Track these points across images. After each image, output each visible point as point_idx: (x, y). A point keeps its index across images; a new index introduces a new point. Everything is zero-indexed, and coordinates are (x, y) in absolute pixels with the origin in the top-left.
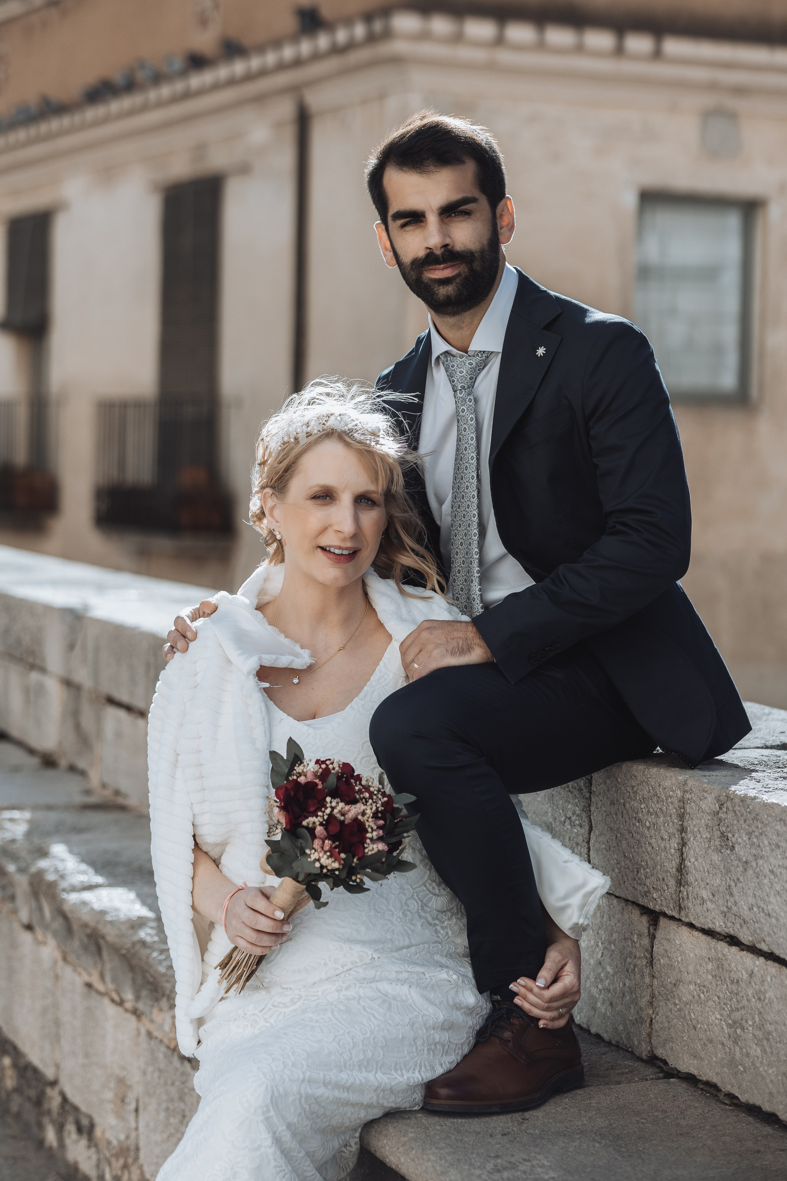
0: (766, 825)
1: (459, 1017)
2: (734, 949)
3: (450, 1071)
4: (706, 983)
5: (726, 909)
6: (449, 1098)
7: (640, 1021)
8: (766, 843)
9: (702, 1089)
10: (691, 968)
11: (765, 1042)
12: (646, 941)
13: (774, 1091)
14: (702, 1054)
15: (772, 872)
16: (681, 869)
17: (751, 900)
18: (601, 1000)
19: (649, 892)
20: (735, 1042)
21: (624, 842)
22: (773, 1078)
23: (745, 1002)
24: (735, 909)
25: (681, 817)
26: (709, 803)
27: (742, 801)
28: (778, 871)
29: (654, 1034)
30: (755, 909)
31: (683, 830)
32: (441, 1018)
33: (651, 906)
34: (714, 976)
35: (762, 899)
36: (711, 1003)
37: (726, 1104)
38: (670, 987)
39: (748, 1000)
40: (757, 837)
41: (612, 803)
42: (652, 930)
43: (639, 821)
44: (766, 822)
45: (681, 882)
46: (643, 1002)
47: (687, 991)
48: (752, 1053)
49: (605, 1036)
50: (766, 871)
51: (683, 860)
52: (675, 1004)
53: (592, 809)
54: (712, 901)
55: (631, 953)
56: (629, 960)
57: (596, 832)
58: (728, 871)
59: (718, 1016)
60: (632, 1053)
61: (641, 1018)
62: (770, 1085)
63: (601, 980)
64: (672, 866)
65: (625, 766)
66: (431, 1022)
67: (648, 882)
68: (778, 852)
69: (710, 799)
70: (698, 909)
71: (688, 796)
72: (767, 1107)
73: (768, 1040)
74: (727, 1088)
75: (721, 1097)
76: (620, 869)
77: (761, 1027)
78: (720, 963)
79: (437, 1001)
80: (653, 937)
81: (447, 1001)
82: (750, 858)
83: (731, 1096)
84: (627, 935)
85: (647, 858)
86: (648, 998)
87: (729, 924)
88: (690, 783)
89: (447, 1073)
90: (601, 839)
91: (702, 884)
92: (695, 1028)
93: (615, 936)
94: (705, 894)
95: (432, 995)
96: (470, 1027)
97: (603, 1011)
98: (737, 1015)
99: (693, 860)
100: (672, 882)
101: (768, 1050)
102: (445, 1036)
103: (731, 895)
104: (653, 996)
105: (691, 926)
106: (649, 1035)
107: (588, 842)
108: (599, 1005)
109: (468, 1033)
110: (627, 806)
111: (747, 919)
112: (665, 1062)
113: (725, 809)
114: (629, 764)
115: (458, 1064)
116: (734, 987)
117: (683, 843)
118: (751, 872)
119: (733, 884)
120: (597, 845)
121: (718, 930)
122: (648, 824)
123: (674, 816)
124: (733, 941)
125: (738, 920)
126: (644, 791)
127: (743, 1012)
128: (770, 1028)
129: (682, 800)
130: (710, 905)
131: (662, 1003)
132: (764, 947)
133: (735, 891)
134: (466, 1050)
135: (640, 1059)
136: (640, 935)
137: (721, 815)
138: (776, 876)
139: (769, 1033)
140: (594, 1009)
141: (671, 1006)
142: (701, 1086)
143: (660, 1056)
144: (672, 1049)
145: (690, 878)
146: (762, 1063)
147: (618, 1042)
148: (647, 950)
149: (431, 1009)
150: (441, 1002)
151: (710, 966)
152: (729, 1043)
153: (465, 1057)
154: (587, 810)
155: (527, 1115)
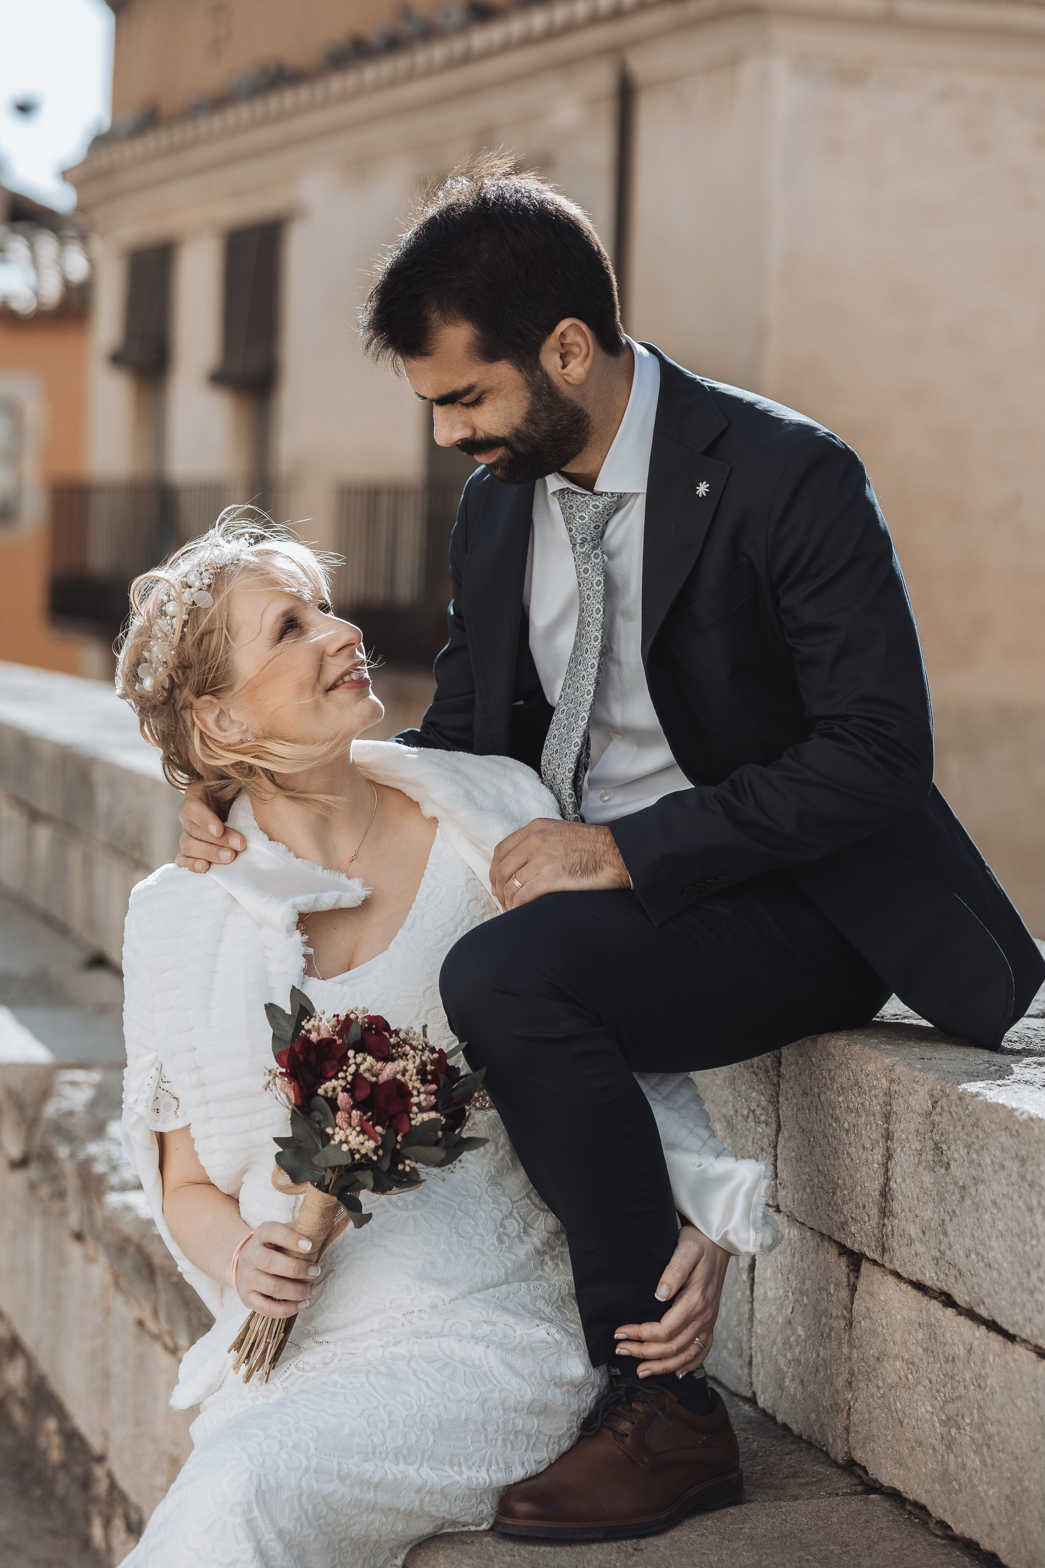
0: (988, 1135)
1: (556, 1397)
2: (950, 1312)
3: (538, 1476)
4: (916, 1360)
5: (938, 1254)
6: (529, 1516)
7: (835, 1409)
8: (988, 1160)
9: (910, 1512)
10: (898, 1336)
11: (985, 1450)
12: (844, 1294)
13: (995, 1521)
14: (909, 1462)
15: (994, 1203)
16: (885, 1193)
17: (968, 1242)
18: (789, 1375)
19: (846, 1223)
20: (949, 1448)
21: (818, 1150)
22: (994, 1502)
23: (961, 1390)
24: (949, 1253)
25: (887, 1117)
26: (920, 1100)
27: (960, 1098)
28: (1002, 1202)
29: (852, 1428)
30: (973, 1256)
31: (888, 1136)
32: (529, 1396)
33: (849, 1244)
34: (926, 1350)
35: (982, 1243)
36: (920, 1388)
37: (937, 1536)
38: (872, 1361)
39: (966, 1388)
40: (977, 1152)
41: (805, 1093)
42: (852, 1279)
43: (837, 1120)
44: (988, 1130)
45: (885, 1213)
46: (840, 1382)
47: (892, 1369)
48: (969, 1464)
49: (794, 1427)
50: (988, 1202)
51: (888, 1180)
52: (878, 1387)
53: (781, 1099)
54: (921, 1242)
55: (826, 1310)
56: (824, 1320)
57: (785, 1133)
58: (943, 1199)
59: (930, 1409)
60: (827, 1453)
61: (836, 1404)
62: (991, 1513)
63: (791, 1347)
64: (874, 1187)
65: (821, 1040)
66: (512, 1401)
67: (845, 1209)
68: (1002, 1175)
69: (921, 1093)
70: (905, 1251)
71: (895, 1087)
72: (986, 1545)
73: (989, 1446)
74: (938, 1513)
75: (932, 1525)
76: (812, 1187)
77: (980, 1427)
78: (932, 1331)
79: (526, 1372)
80: (853, 1288)
81: (541, 1372)
82: (969, 1182)
83: (942, 1524)
84: (822, 1284)
85: (844, 1174)
86: (846, 1375)
87: (942, 1276)
88: (899, 1069)
89: (530, 1478)
90: (790, 1144)
91: (910, 1216)
92: (901, 1423)
93: (808, 1284)
94: (913, 1231)
95: (517, 1362)
96: (574, 1413)
97: (792, 1390)
98: (951, 1408)
99: (899, 1180)
100: (874, 1212)
101: (988, 1461)
102: (533, 1423)
103: (945, 1234)
104: (852, 1374)
105: (897, 1275)
106: (847, 1429)
107: (775, 1148)
108: (787, 1382)
109: (570, 1421)
110: (823, 1097)
111: (964, 1270)
112: (864, 1469)
113: (938, 1109)
114: (826, 1037)
115: (551, 1466)
116: (948, 1367)
117: (889, 1156)
118: (969, 1202)
119: (947, 1219)
120: (786, 1152)
121: (929, 1283)
122: (846, 1125)
123: (878, 1116)
124: (948, 1301)
125: (954, 1272)
126: (842, 1079)
127: (959, 1404)
128: (991, 1429)
129: (888, 1094)
130: (919, 1248)
131: (862, 1385)
132: (984, 1313)
133: (949, 1229)
134: (566, 1444)
135: (835, 1463)
136: (837, 1285)
137: (935, 1118)
138: (999, 1209)
139: (990, 1437)
140: (781, 1387)
141: (873, 1390)
142: (909, 1508)
143: (858, 1461)
144: (873, 1452)
145: (896, 1207)
146: (981, 1479)
147: (810, 1437)
148: (845, 1307)
149: (515, 1382)
150: (532, 1374)
151: (920, 1336)
152: (941, 1448)
153: (563, 1456)
154: (774, 1100)
155: (643, 1543)
